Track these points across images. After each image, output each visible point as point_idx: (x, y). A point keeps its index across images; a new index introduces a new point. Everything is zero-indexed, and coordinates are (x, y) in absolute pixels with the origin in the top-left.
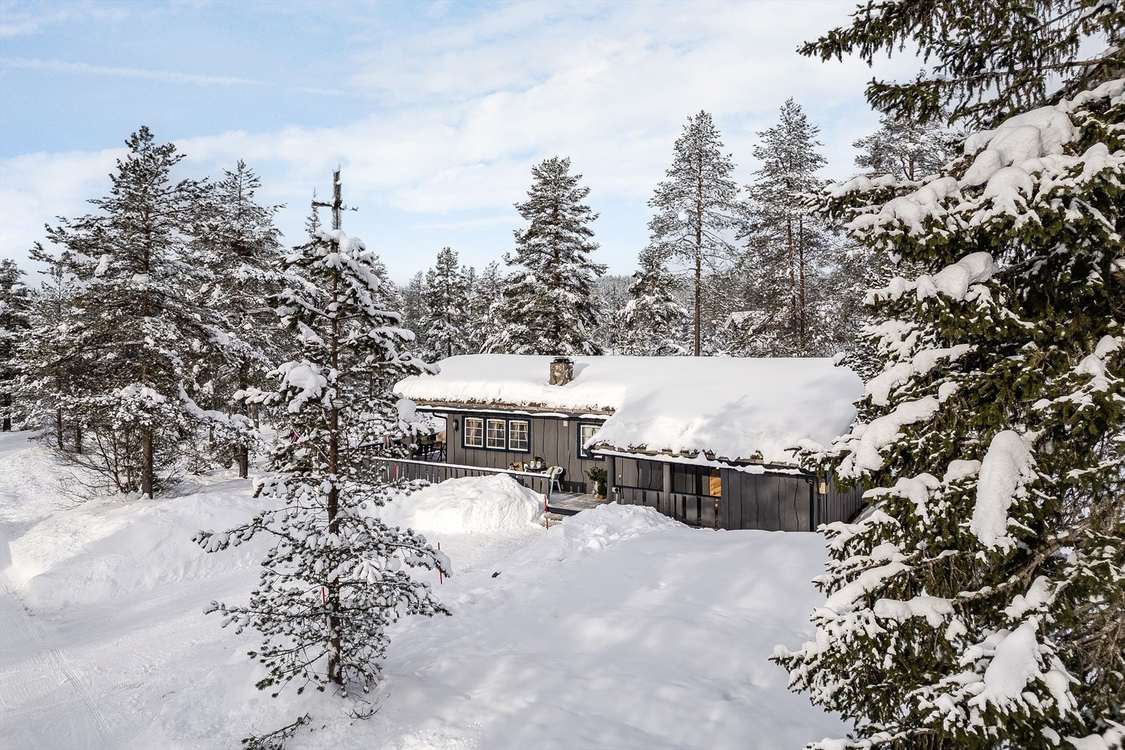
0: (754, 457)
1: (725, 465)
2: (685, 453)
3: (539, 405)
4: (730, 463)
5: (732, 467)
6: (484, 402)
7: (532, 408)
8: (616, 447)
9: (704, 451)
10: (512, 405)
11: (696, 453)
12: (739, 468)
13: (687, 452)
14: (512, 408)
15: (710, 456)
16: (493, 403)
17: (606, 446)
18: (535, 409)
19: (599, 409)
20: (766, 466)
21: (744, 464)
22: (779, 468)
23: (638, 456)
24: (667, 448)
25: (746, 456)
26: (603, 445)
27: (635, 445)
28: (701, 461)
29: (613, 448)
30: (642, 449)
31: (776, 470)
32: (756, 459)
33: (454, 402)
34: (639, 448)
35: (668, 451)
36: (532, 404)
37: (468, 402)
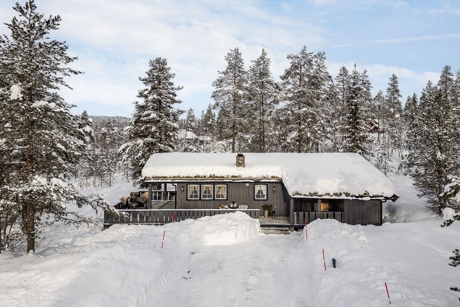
0: (365, 194)
1: (354, 198)
3: (237, 177)
4: (356, 197)
5: (357, 199)
6: (205, 177)
7: (233, 178)
8: (303, 194)
9: (344, 193)
10: (222, 177)
11: (341, 194)
12: (360, 199)
13: (337, 194)
14: (222, 178)
15: (347, 195)
16: (210, 177)
17: (297, 194)
18: (235, 178)
19: (270, 177)
20: (371, 197)
21: (362, 197)
22: (376, 197)
23: (314, 197)
24: (327, 193)
25: (362, 194)
27: (312, 192)
28: (343, 197)
29: (301, 195)
30: (316, 194)
31: (374, 198)
32: (366, 194)
33: (186, 177)
34: (314, 193)
35: (328, 194)
36: (233, 177)
37: (195, 177)
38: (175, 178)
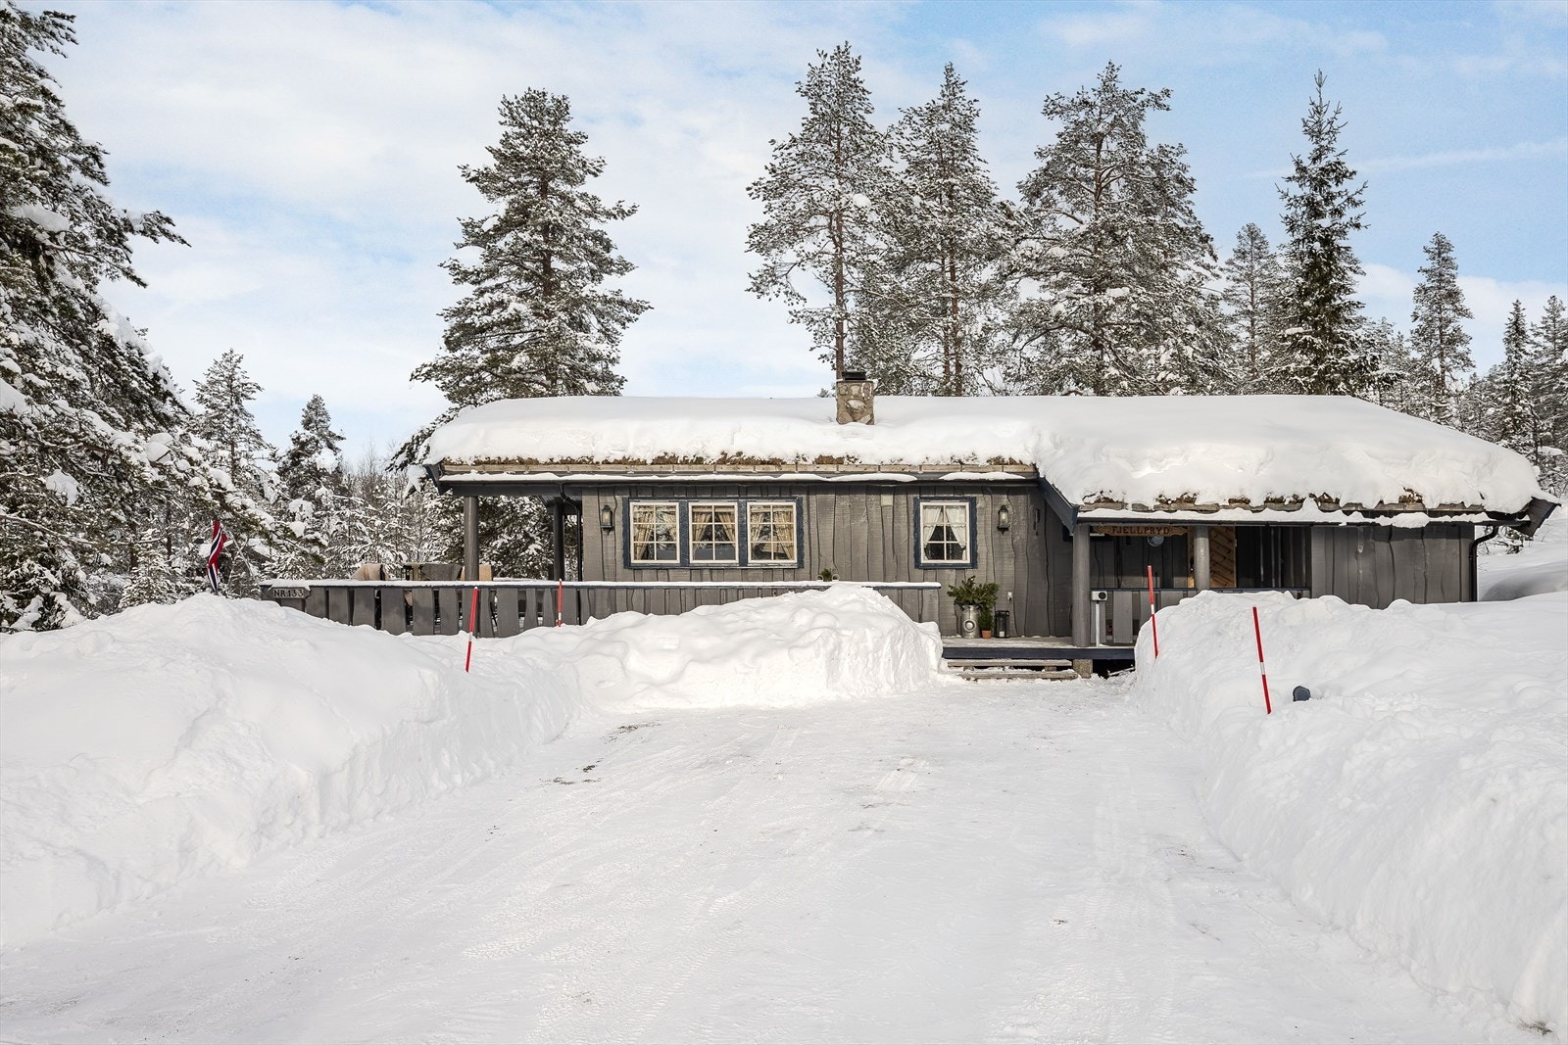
0: (1404, 500)
1: (1357, 517)
2: (1276, 502)
3: (840, 461)
4: (1366, 513)
5: (1370, 520)
6: (699, 461)
7: (822, 468)
8: (1130, 501)
9: (1312, 496)
10: (774, 462)
11: (1298, 502)
12: (1383, 521)
13: (1280, 501)
14: (773, 468)
15: (1326, 502)
16: (724, 461)
17: (1108, 502)
18: (831, 468)
19: (982, 462)
20: (1432, 513)
21: (1390, 514)
22: (1452, 514)
23: (1181, 515)
24: (1237, 495)
25: (1392, 497)
26: (1098, 501)
27: (1173, 494)
28: (1310, 513)
29: (1122, 505)
30: (1187, 501)
31: (1446, 519)
32: (1410, 501)
33: (616, 462)
34: (1180, 500)
35: (1244, 502)
36: (821, 460)
37: (659, 461)
38: (573, 468)
